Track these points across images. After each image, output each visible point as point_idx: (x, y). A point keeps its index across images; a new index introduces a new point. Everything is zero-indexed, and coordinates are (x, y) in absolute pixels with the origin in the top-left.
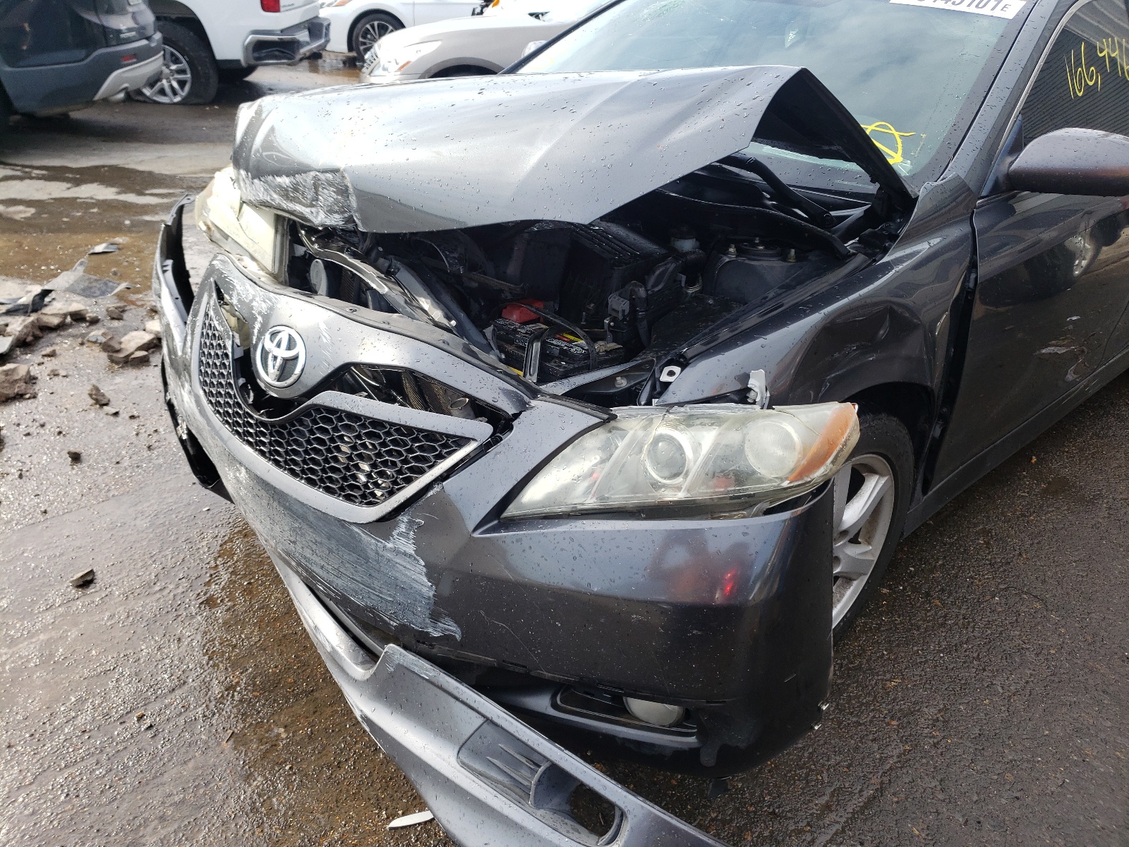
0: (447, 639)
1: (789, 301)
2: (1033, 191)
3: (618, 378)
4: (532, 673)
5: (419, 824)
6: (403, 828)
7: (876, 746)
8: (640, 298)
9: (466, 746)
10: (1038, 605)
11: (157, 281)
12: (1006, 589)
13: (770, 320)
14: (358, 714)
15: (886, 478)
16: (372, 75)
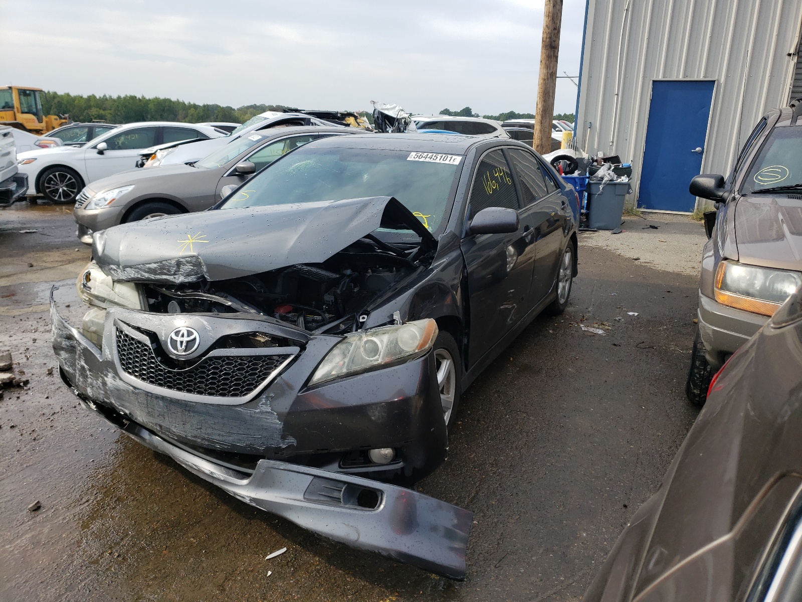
0: (290, 447)
1: (399, 286)
2: (481, 234)
3: (341, 325)
4: (331, 451)
5: (280, 555)
6: (272, 558)
7: (471, 479)
8: (338, 294)
9: (307, 492)
10: (524, 415)
11: (66, 329)
12: (510, 412)
13: (396, 293)
14: (247, 501)
15: (450, 361)
16: (87, 209)
